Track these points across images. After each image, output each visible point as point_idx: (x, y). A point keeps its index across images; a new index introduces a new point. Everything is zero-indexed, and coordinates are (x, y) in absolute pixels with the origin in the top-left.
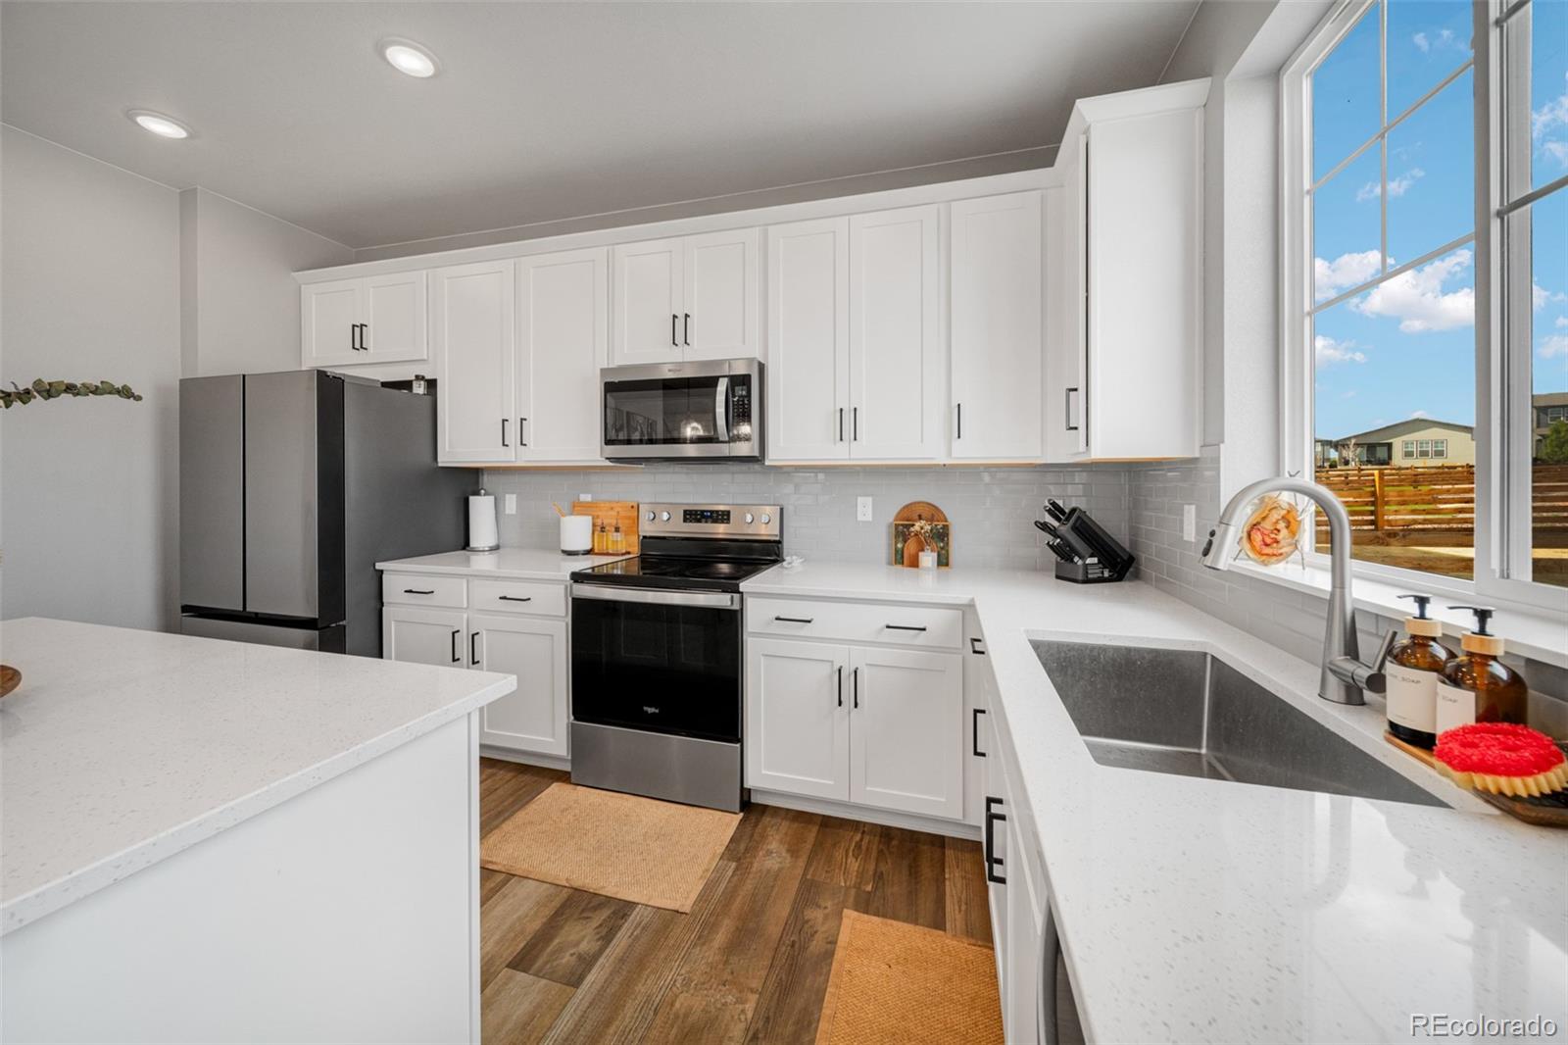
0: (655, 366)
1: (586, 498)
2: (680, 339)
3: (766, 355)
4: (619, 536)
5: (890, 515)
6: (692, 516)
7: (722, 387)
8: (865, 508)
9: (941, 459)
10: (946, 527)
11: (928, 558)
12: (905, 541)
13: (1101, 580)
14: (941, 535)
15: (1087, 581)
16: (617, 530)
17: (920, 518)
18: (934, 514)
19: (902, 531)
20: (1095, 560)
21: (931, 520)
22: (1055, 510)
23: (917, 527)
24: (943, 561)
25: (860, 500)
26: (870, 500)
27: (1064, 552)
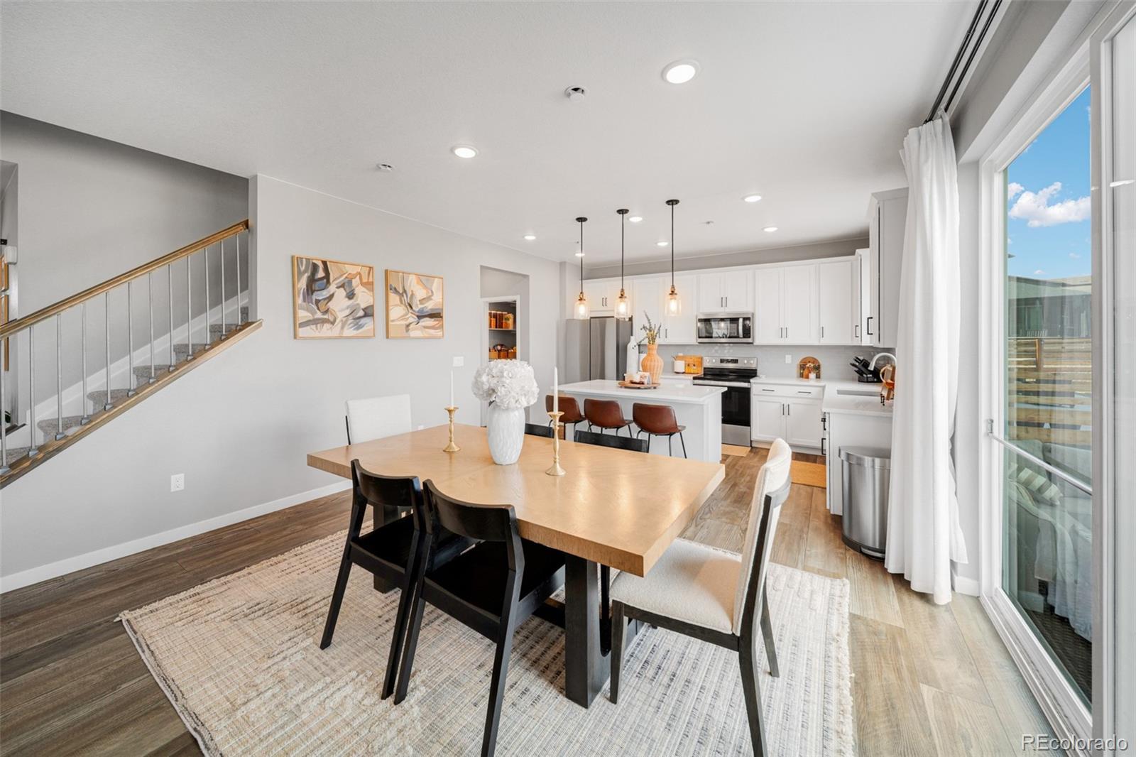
0: (716, 314)
1: (681, 354)
2: (724, 304)
3: (755, 310)
4: (695, 368)
5: (798, 361)
6: (722, 361)
7: (741, 320)
8: (788, 359)
9: (816, 343)
10: (819, 366)
11: (812, 375)
12: (804, 370)
13: (873, 382)
14: (817, 368)
15: (868, 382)
16: (694, 365)
17: (809, 362)
18: (815, 361)
19: (803, 367)
20: (871, 375)
21: (813, 363)
22: (857, 359)
23: (808, 365)
24: (818, 377)
25: (787, 356)
26: (790, 356)
27: (860, 372)
